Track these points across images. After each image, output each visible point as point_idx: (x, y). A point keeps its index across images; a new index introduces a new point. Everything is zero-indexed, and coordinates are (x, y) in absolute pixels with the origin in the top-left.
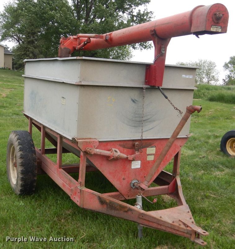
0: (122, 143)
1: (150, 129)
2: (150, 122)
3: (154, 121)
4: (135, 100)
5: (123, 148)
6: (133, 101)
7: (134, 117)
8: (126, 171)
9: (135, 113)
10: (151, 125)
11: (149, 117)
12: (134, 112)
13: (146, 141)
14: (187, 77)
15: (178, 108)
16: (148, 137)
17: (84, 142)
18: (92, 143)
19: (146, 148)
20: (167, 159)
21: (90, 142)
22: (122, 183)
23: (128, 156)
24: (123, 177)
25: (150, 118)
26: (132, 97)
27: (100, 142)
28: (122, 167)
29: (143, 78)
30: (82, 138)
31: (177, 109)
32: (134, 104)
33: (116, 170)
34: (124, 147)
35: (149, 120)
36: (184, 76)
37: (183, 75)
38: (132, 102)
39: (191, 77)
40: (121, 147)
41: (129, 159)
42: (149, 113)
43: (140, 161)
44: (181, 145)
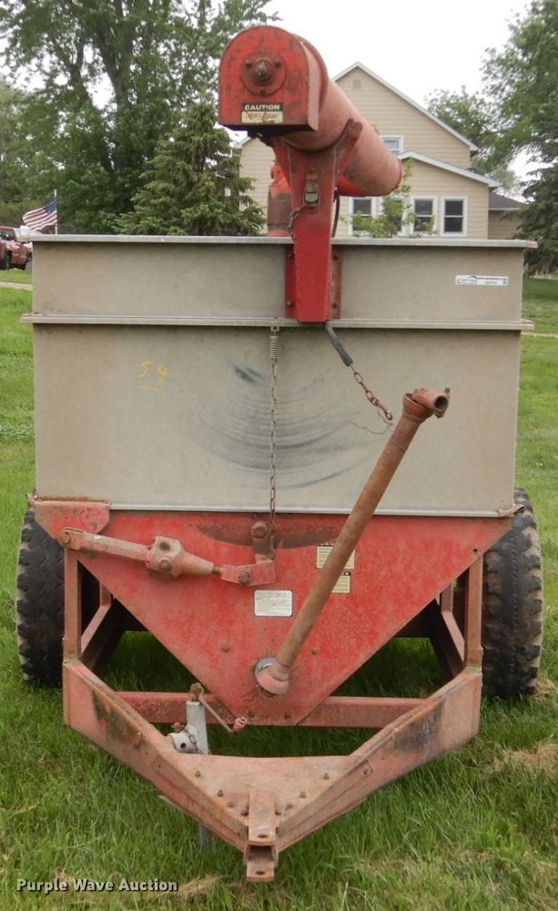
0: (209, 523)
1: (324, 479)
2: (322, 450)
3: (341, 448)
4: (251, 371)
5: (213, 541)
6: (244, 376)
7: (252, 433)
8: (231, 623)
9: (253, 417)
10: (327, 466)
11: (316, 433)
12: (251, 414)
13: (312, 523)
14: (481, 282)
15: (381, 402)
16: (315, 506)
17: (55, 507)
18: (83, 516)
19: (310, 543)
20: (412, 596)
21: (75, 511)
22: (220, 662)
23: (222, 570)
24: (222, 642)
25: (322, 438)
26: (236, 363)
27: (112, 511)
28: (215, 605)
29: (276, 294)
30: (54, 497)
31: (376, 404)
32: (246, 388)
33: (193, 616)
34: (218, 536)
35: (318, 445)
36: (463, 279)
37: (458, 277)
38: (238, 378)
39: (500, 283)
40: (205, 537)
41: (223, 578)
42: (313, 418)
43: (290, 592)
44: (476, 547)
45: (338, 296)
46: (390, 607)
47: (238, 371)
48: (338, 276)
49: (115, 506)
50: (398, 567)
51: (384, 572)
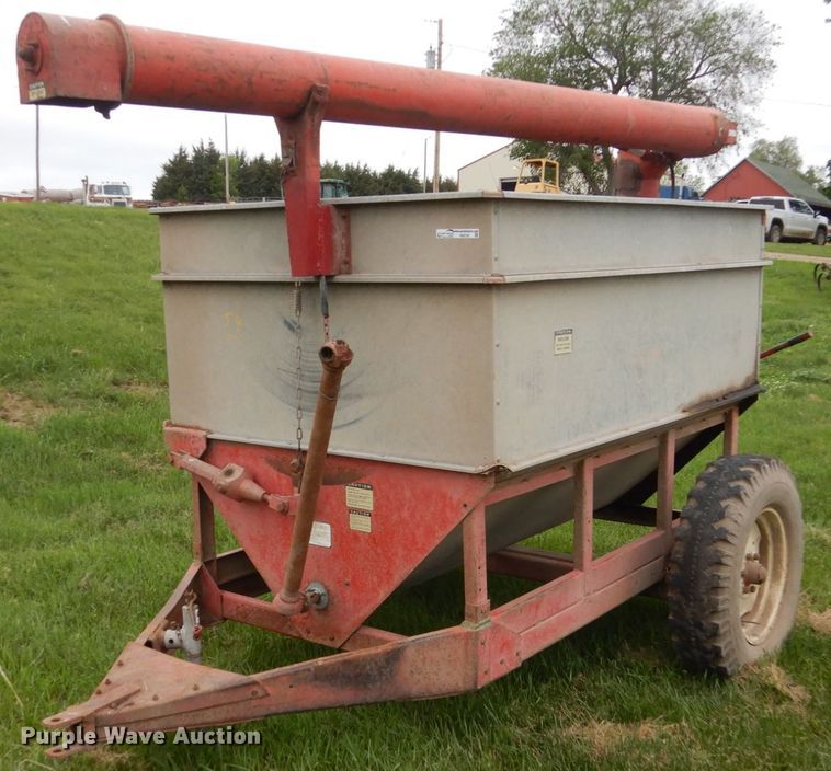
0: (272, 456)
1: (350, 424)
3: (359, 396)
6: (290, 327)
7: (298, 378)
10: (350, 411)
13: (342, 464)
14: (457, 236)
16: (342, 448)
17: (174, 433)
19: (340, 483)
20: (416, 543)
26: (284, 315)
27: (209, 440)
30: (181, 424)
32: (292, 339)
36: (442, 232)
37: (439, 231)
38: (286, 329)
39: (472, 235)
41: (271, 506)
43: (328, 526)
44: (466, 502)
45: (348, 253)
46: (401, 552)
47: (286, 322)
48: (347, 235)
49: (210, 436)
50: (405, 514)
51: (395, 517)
